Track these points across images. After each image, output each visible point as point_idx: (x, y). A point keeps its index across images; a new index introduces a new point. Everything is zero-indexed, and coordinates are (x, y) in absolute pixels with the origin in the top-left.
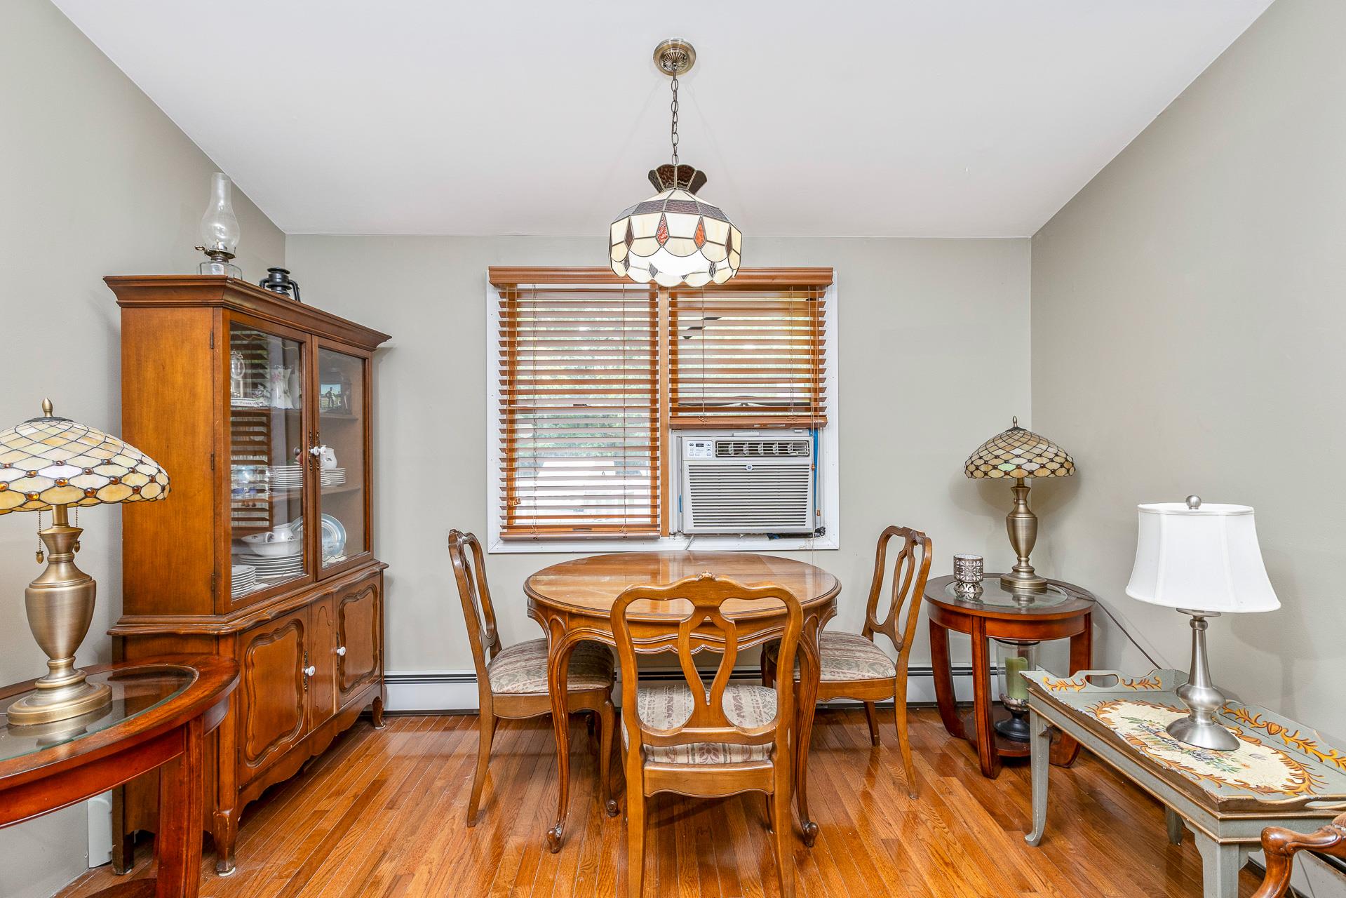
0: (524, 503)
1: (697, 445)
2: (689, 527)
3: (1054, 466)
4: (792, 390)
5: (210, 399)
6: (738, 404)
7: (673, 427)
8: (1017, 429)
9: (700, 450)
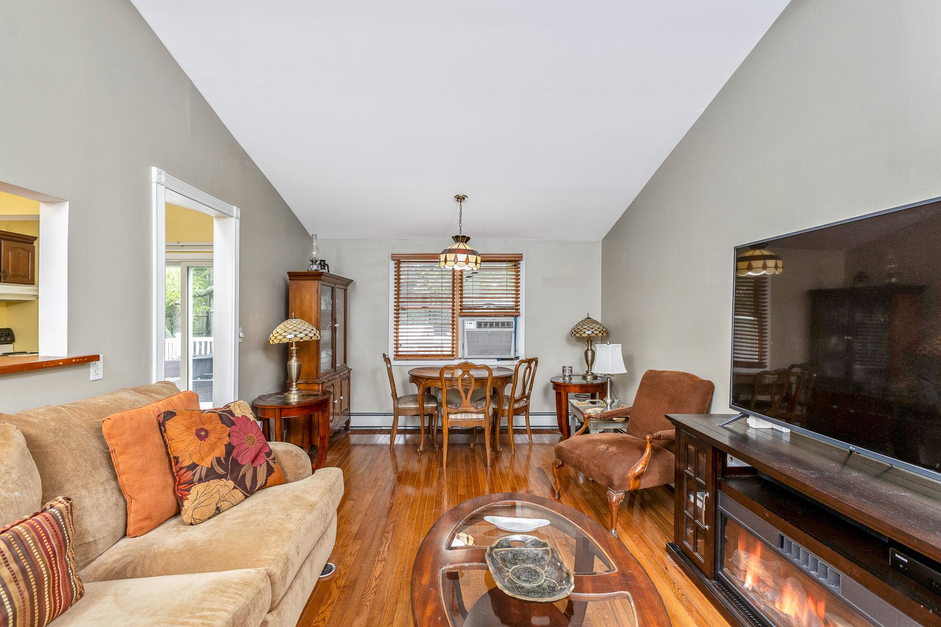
0: (403, 346)
1: (470, 323)
2: (466, 356)
3: (597, 332)
4: (507, 301)
5: (316, 309)
6: (486, 307)
7: (461, 316)
8: (588, 318)
9: (471, 325)
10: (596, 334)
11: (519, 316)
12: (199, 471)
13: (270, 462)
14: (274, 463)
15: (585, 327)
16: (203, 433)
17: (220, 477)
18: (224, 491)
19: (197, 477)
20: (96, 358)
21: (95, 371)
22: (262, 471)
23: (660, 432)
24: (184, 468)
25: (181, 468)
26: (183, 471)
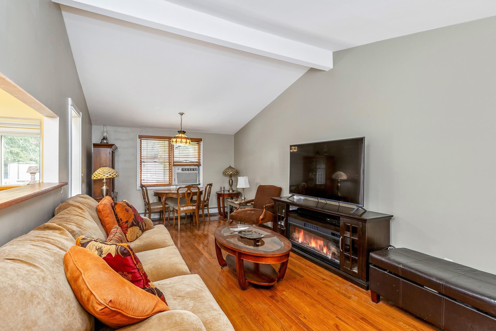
0: (145, 180)
1: (178, 169)
4: (195, 159)
5: (109, 163)
6: (185, 161)
7: (173, 166)
8: (230, 167)
10: (234, 173)
11: (200, 166)
12: (129, 223)
13: (144, 221)
15: (230, 170)
16: (127, 210)
17: (136, 226)
18: (137, 230)
19: (129, 226)
22: (144, 225)
23: (267, 205)
24: (124, 222)
25: (123, 223)
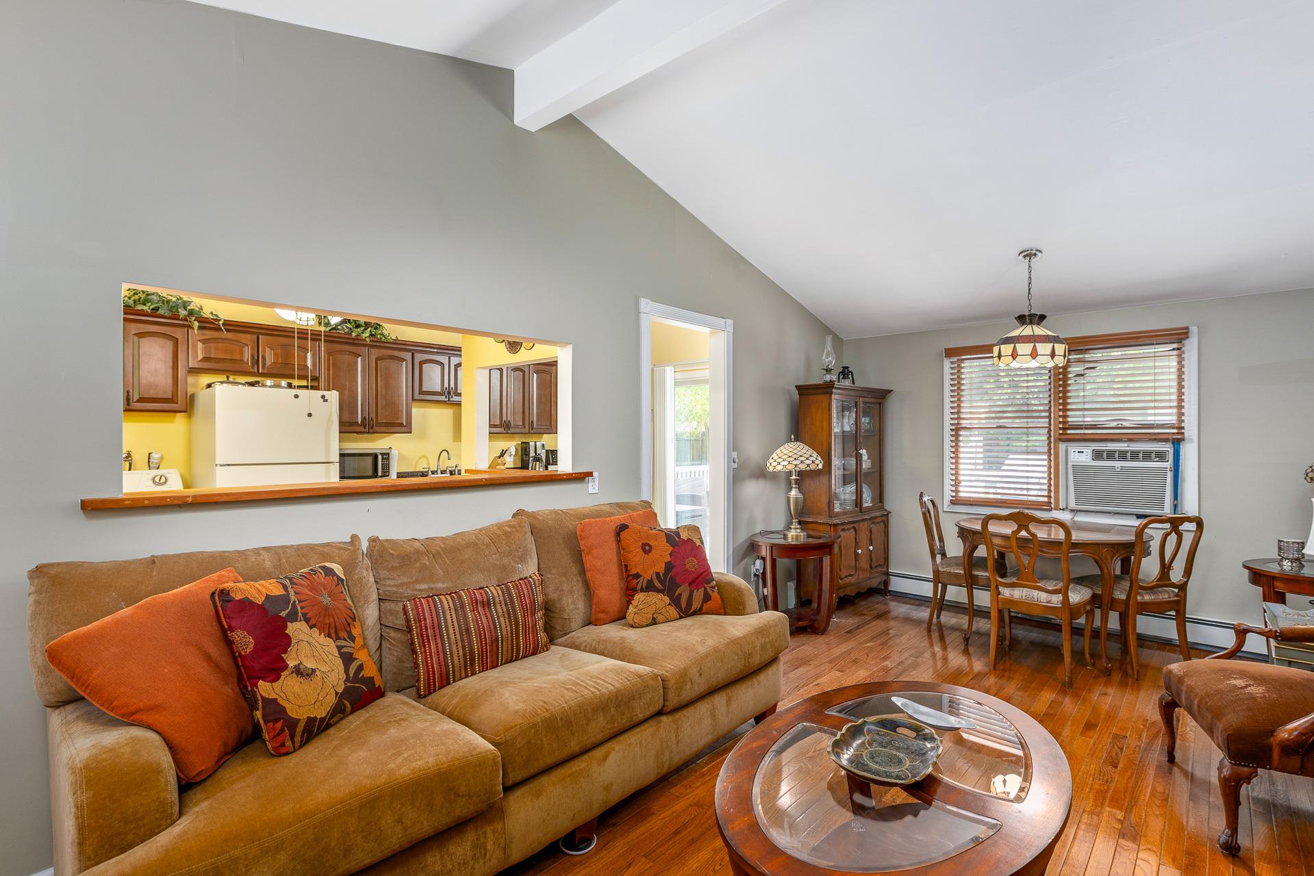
0: (962, 484)
1: (1079, 452)
2: (1072, 505)
4: (1164, 414)
5: (827, 431)
6: (1114, 424)
7: (1063, 440)
9: (1081, 455)
11: (1183, 439)
12: (641, 581)
13: (708, 589)
14: (713, 591)
16: (647, 548)
17: (658, 591)
18: (660, 604)
19: (639, 587)
20: (590, 474)
21: (592, 486)
22: (698, 595)
25: (630, 576)
26: (630, 578)
